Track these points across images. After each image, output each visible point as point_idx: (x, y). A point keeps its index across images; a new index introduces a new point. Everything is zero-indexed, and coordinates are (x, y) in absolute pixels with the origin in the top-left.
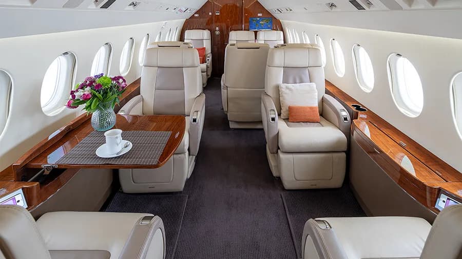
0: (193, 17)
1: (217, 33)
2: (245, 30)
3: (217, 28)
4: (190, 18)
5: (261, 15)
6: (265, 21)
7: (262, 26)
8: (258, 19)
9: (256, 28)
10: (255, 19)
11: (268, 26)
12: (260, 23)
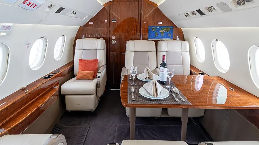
0: (87, 25)
1: (113, 42)
2: (143, 39)
3: (114, 37)
4: (84, 26)
5: (161, 23)
6: (166, 30)
7: (162, 35)
8: (158, 27)
9: (156, 37)
10: (154, 27)
11: (169, 35)
12: (160, 31)
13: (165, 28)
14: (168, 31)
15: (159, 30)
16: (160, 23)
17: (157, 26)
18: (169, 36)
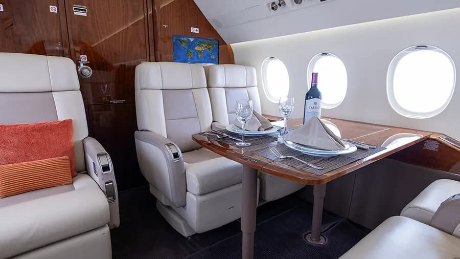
5: (197, 30)
6: (206, 47)
7: (200, 56)
8: (192, 40)
9: (189, 59)
10: (185, 39)
11: (211, 57)
12: (196, 49)
13: (204, 43)
14: (209, 49)
15: (193, 46)
16: (195, 30)
17: (191, 38)
18: (213, 60)
